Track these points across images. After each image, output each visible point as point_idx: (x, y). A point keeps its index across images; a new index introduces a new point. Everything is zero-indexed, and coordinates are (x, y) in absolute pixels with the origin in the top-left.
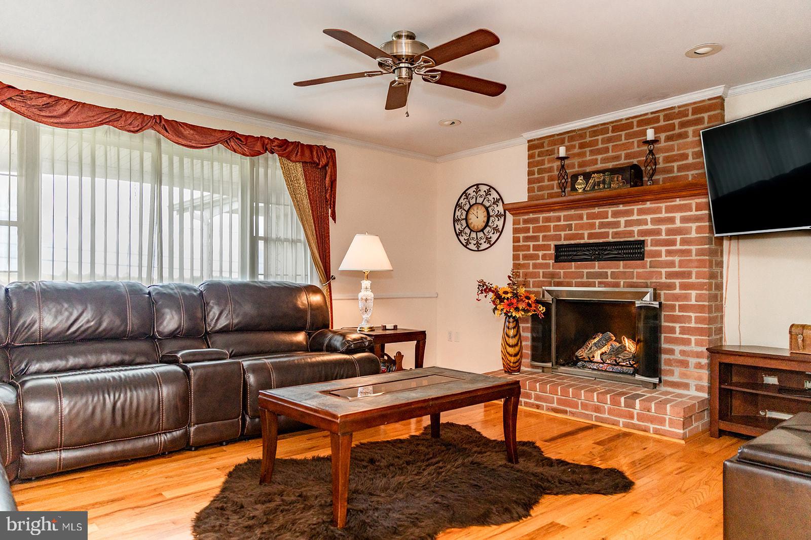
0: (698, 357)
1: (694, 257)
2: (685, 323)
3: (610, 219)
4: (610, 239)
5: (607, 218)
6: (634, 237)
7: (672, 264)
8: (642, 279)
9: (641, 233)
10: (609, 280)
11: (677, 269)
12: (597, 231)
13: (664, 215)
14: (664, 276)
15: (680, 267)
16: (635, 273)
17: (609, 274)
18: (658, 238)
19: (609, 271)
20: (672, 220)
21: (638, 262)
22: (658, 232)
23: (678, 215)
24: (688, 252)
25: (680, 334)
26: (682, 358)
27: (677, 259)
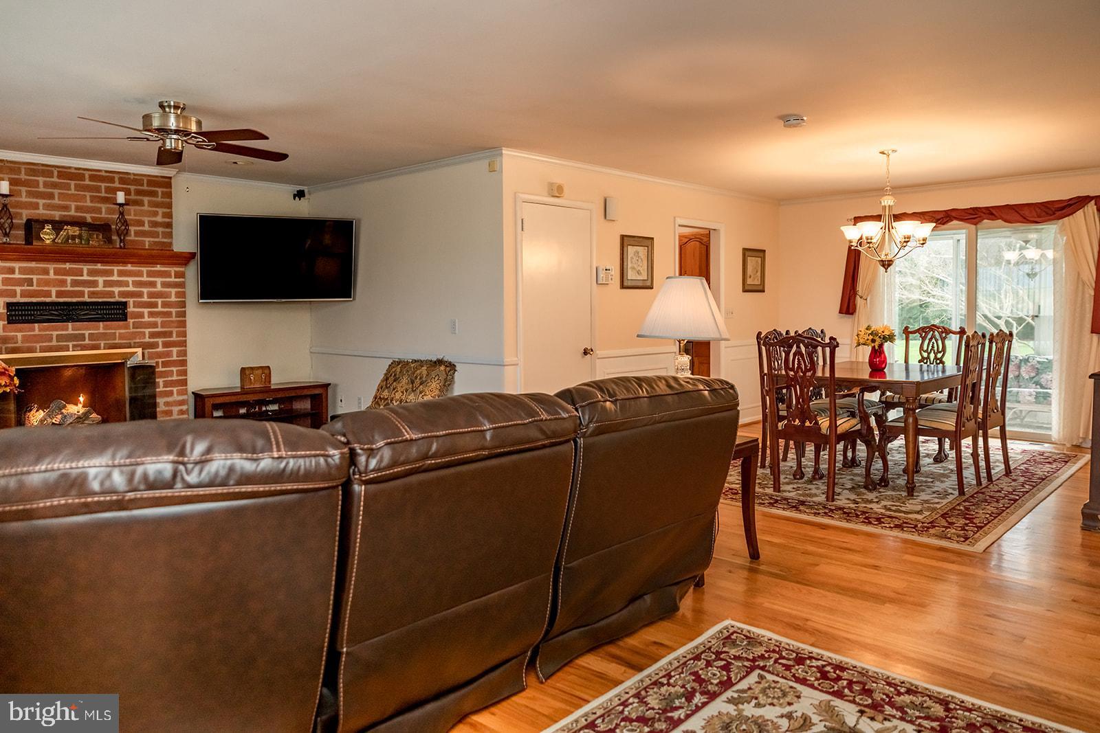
0: (180, 405)
1: (174, 318)
2: (168, 377)
3: (85, 277)
4: (86, 299)
5: (82, 276)
6: (115, 297)
7: (155, 325)
8: (125, 340)
9: (122, 294)
10: (87, 342)
11: (159, 329)
12: (69, 288)
13: (145, 278)
14: (147, 336)
15: (162, 327)
16: (117, 334)
17: (87, 336)
18: (139, 300)
19: (87, 333)
20: (153, 284)
21: (121, 323)
22: (140, 295)
23: (159, 280)
24: (169, 314)
25: (164, 387)
26: (167, 408)
27: (159, 320)
